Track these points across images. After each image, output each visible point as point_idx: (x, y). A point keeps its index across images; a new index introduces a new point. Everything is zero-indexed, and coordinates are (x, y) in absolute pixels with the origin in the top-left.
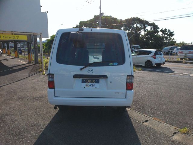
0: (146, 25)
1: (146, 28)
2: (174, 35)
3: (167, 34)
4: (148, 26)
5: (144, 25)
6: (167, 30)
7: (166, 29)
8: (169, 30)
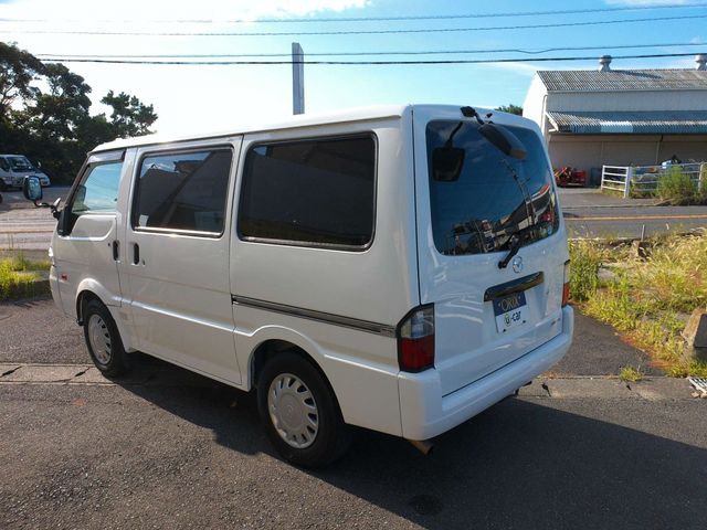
0: (27, 71)
1: (32, 83)
2: (154, 118)
3: (129, 113)
4: (36, 75)
5: (18, 69)
6: (130, 100)
7: (126, 93)
8: (135, 101)
